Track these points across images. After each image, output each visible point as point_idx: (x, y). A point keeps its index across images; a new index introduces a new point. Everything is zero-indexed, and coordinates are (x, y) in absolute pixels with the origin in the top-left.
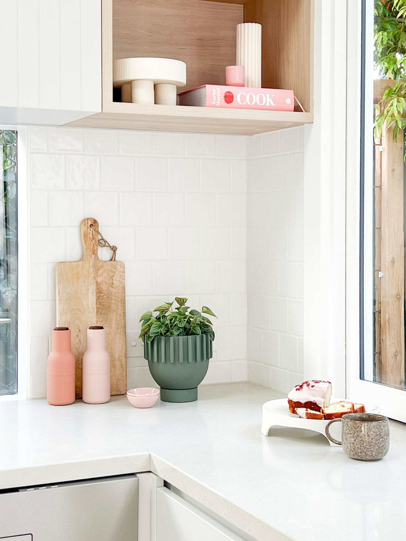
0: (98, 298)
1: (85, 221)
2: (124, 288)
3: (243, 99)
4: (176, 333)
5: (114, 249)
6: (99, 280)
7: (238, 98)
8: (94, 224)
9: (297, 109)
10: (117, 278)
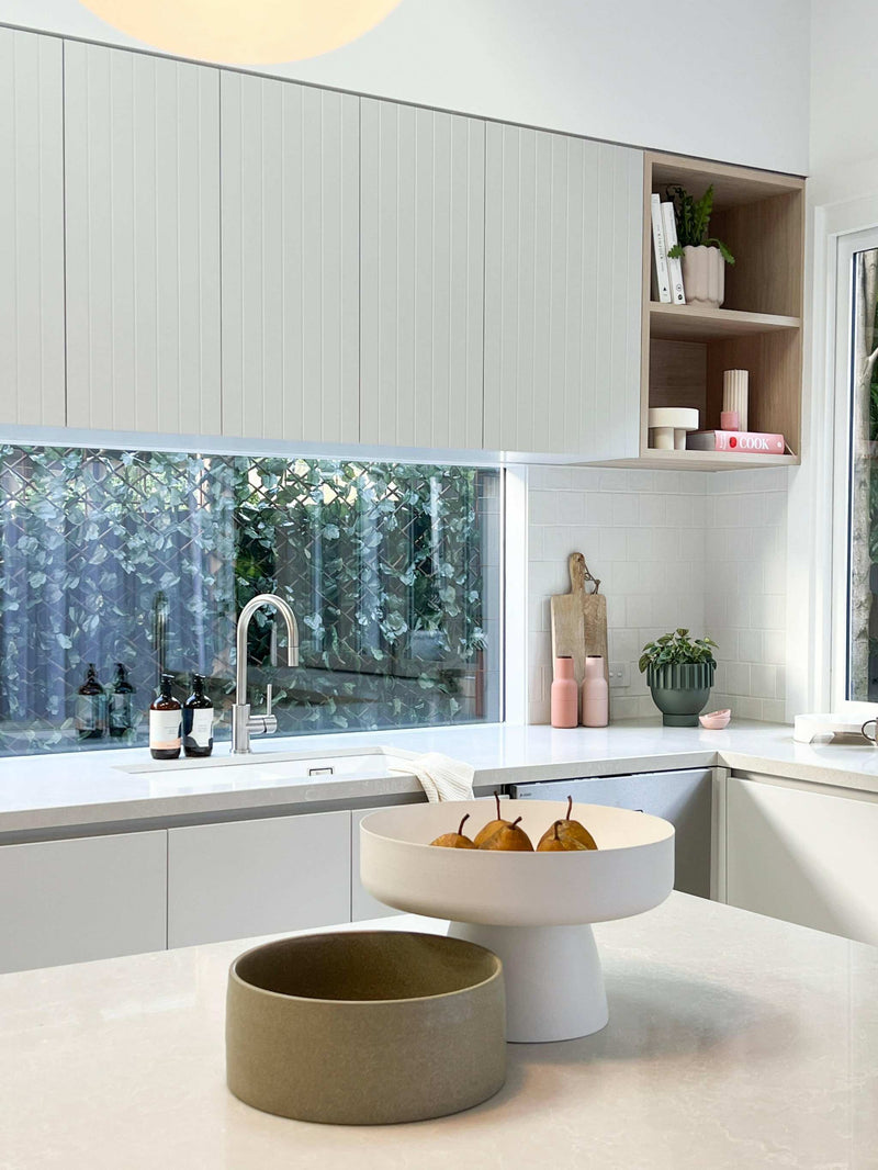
0: (586, 629)
1: (572, 555)
2: (606, 620)
3: (744, 443)
4: (682, 661)
5: (597, 583)
6: (586, 612)
7: (740, 443)
8: (581, 558)
9: (786, 452)
10: (600, 609)
